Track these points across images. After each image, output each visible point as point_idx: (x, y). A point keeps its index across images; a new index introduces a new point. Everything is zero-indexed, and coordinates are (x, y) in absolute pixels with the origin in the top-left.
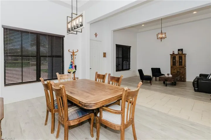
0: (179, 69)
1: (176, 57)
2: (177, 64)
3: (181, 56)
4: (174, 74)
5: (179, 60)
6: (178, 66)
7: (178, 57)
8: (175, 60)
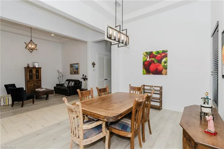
0: (36, 83)
1: (33, 70)
2: (34, 78)
3: (37, 69)
4: (31, 88)
5: (36, 74)
6: (35, 80)
7: (35, 71)
8: (32, 74)
